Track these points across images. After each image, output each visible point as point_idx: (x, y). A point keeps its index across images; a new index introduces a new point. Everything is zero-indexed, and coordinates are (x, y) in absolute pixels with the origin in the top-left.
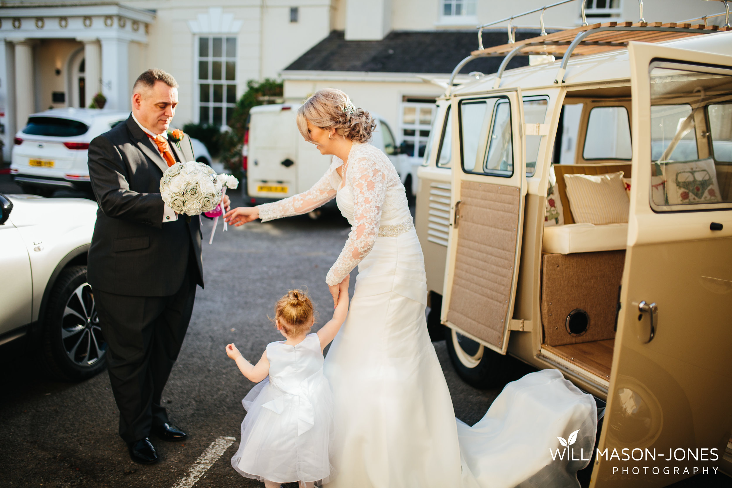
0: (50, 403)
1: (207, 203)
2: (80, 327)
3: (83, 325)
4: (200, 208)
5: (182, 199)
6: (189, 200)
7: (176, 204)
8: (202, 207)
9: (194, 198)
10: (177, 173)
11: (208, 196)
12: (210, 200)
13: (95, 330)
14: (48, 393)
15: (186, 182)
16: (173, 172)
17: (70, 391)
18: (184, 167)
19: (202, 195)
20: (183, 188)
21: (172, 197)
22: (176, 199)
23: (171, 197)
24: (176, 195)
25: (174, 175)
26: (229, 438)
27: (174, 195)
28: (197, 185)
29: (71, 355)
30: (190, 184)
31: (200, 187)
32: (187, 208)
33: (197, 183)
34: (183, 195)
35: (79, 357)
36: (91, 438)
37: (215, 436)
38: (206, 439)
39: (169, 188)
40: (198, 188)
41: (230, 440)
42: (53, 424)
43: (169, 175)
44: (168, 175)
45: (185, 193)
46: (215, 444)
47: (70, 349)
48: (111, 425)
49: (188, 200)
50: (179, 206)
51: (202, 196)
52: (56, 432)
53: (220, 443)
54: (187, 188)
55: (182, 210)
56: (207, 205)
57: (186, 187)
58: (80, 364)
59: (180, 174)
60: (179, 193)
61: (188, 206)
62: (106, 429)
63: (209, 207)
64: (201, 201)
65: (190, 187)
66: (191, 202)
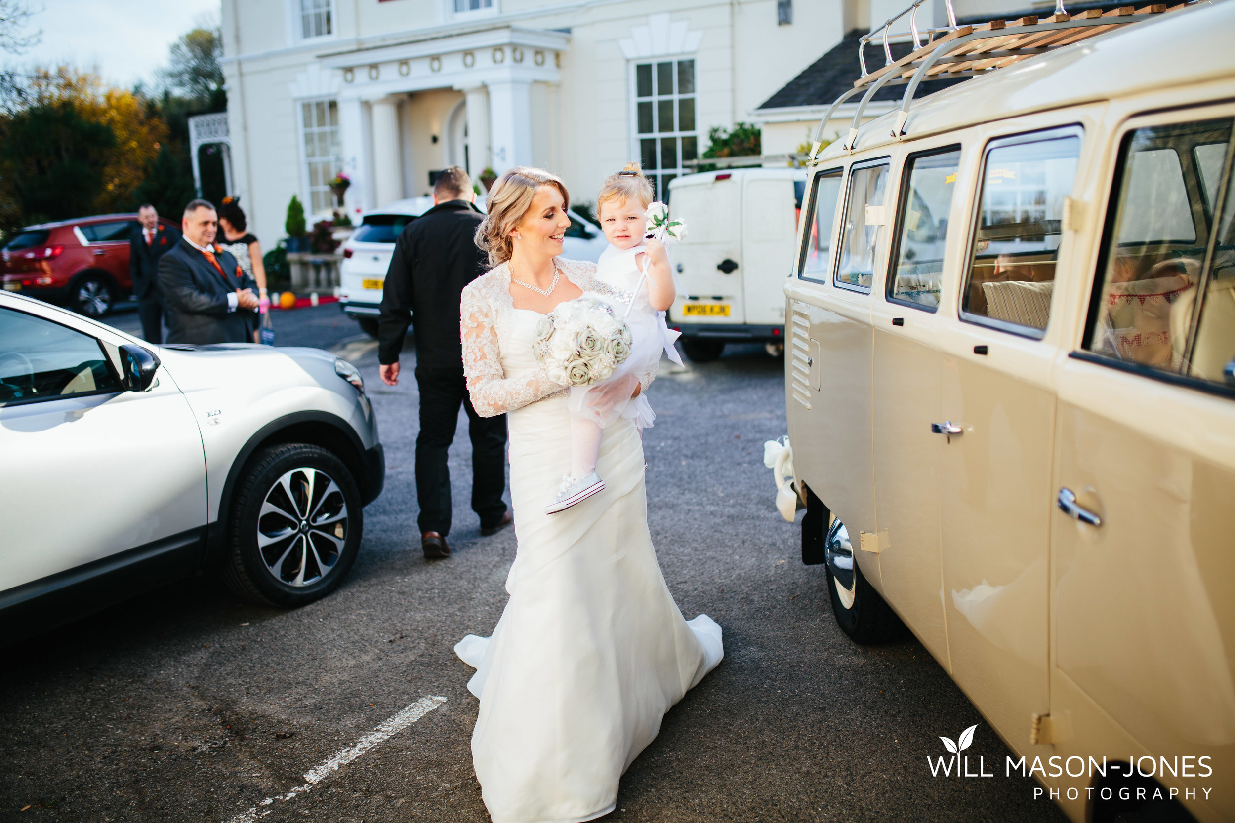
0: (241, 637)
1: (619, 347)
2: (289, 531)
3: (294, 528)
4: (613, 360)
5: (581, 361)
6: (592, 358)
7: (577, 375)
8: (616, 357)
9: (597, 351)
10: (552, 330)
11: (614, 337)
12: (620, 340)
13: (313, 535)
14: (246, 622)
15: (573, 336)
16: (544, 333)
17: (274, 621)
18: (555, 318)
19: (605, 340)
20: (573, 347)
21: (566, 368)
22: (574, 368)
23: (564, 368)
24: (570, 361)
25: (549, 335)
26: (439, 698)
27: (566, 364)
28: (590, 329)
29: (276, 571)
30: (579, 335)
31: (595, 329)
32: (596, 371)
33: (588, 328)
34: (579, 355)
35: (289, 572)
36: (264, 686)
37: (421, 694)
38: (408, 699)
39: (554, 358)
40: (593, 333)
41: (438, 702)
42: (230, 665)
43: (542, 341)
44: (540, 342)
45: (580, 350)
46: (415, 705)
47: (272, 563)
48: (298, 670)
49: (590, 358)
50: (582, 376)
51: (606, 342)
52: (228, 675)
53: (423, 705)
54: (579, 343)
55: (590, 378)
56: (621, 350)
57: (577, 342)
58: (290, 583)
59: (556, 330)
60: (572, 356)
61: (596, 367)
62: (289, 676)
63: (624, 353)
64: (610, 349)
65: (583, 338)
66: (597, 359)
